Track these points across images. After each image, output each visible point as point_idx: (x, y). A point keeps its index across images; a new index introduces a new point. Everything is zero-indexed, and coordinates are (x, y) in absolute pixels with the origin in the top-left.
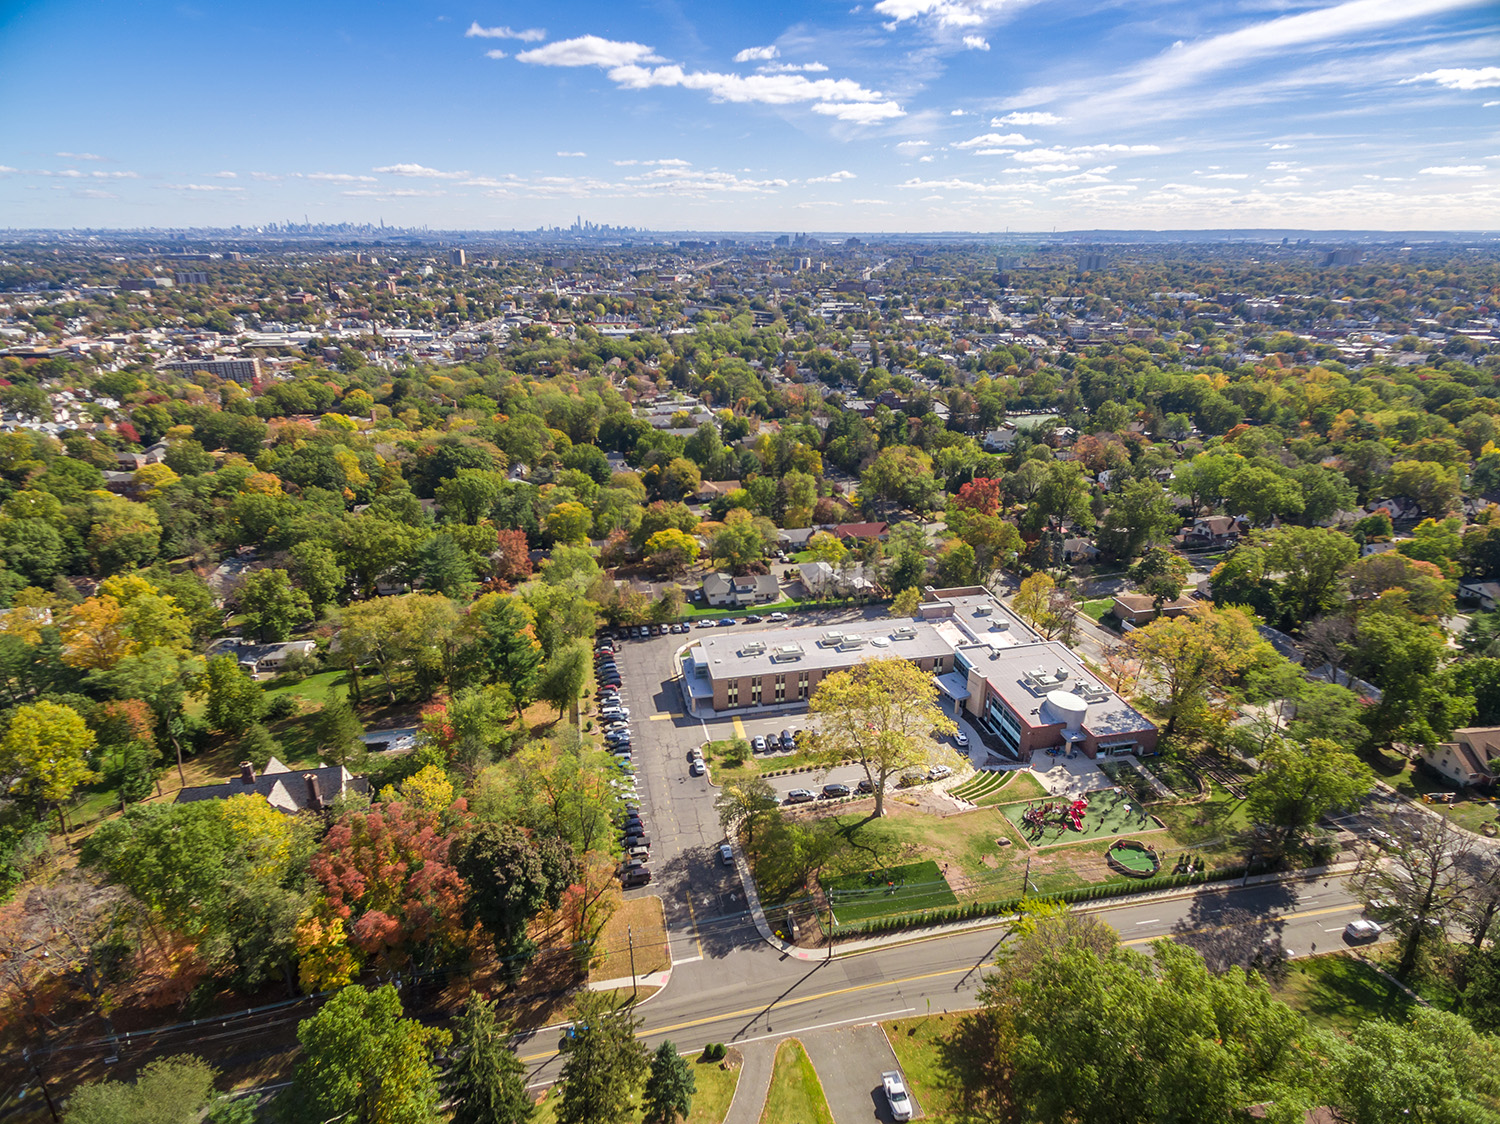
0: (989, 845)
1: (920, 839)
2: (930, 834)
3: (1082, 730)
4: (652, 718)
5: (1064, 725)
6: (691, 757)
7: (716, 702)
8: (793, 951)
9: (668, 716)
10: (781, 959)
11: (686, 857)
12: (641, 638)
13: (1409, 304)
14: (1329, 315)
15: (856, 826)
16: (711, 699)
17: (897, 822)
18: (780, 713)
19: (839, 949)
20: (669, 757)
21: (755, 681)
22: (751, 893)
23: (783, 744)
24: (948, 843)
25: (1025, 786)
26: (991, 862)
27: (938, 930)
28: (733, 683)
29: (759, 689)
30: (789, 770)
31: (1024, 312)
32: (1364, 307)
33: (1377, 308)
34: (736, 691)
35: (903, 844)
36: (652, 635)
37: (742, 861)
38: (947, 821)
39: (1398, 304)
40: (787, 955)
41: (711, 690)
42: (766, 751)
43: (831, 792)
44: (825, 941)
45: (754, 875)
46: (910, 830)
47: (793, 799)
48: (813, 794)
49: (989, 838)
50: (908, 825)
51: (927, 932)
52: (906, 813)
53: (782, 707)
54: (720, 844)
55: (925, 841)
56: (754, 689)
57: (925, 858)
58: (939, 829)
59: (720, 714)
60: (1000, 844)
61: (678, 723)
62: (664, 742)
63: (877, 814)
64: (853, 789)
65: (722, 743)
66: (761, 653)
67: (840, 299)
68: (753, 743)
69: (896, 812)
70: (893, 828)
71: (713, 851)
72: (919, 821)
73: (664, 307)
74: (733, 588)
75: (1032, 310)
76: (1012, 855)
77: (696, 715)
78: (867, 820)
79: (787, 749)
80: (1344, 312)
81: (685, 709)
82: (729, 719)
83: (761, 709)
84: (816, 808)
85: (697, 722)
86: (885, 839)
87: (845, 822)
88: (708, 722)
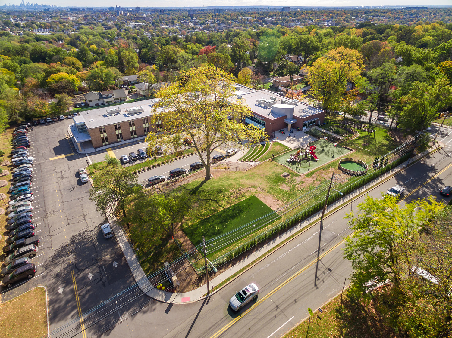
0: (279, 179)
1: (239, 185)
2: (243, 181)
3: (294, 118)
4: (51, 159)
5: (285, 117)
6: (78, 174)
7: (94, 143)
8: (176, 299)
9: (63, 156)
10: (167, 311)
11: (73, 242)
12: (46, 123)
13: (306, 19)
14: (288, 22)
15: (197, 188)
16: (90, 141)
17: (222, 180)
18: (135, 143)
19: (215, 282)
20: (62, 177)
21: (116, 127)
22: (131, 257)
23: (140, 156)
24: (257, 183)
25: (278, 148)
26: (285, 187)
27: (278, 240)
28: (102, 130)
29: (120, 131)
30: (147, 168)
31: (201, 24)
32: (295, 20)
33: (299, 20)
34: (106, 135)
35: (231, 191)
36: (53, 121)
37: (121, 233)
38: (249, 173)
39: (303, 18)
40: (171, 305)
41: (89, 136)
42: (129, 162)
43: (175, 174)
44: (200, 280)
45: (132, 242)
46: (231, 182)
47: (152, 182)
48: (164, 177)
49: (277, 175)
50: (228, 179)
51: (272, 245)
52: (225, 174)
53: (136, 139)
54: (102, 224)
55: (243, 185)
56: (117, 132)
57: (248, 196)
58: (247, 177)
59: (98, 150)
60: (285, 176)
61: (70, 159)
62: (59, 170)
63: (208, 178)
64: (187, 170)
65: (100, 163)
66: (118, 113)
67: (136, 22)
68: (121, 160)
69: (218, 175)
70: (220, 183)
71: (96, 232)
72: (234, 176)
73: (64, 26)
74: (101, 97)
75: (203, 24)
76: (293, 181)
77: (83, 152)
78: (203, 183)
79: (143, 158)
80: (291, 21)
81: (75, 150)
82: (104, 151)
83: (123, 142)
84: (167, 184)
85: (84, 155)
86: (220, 191)
87: (190, 187)
88: (90, 154)
